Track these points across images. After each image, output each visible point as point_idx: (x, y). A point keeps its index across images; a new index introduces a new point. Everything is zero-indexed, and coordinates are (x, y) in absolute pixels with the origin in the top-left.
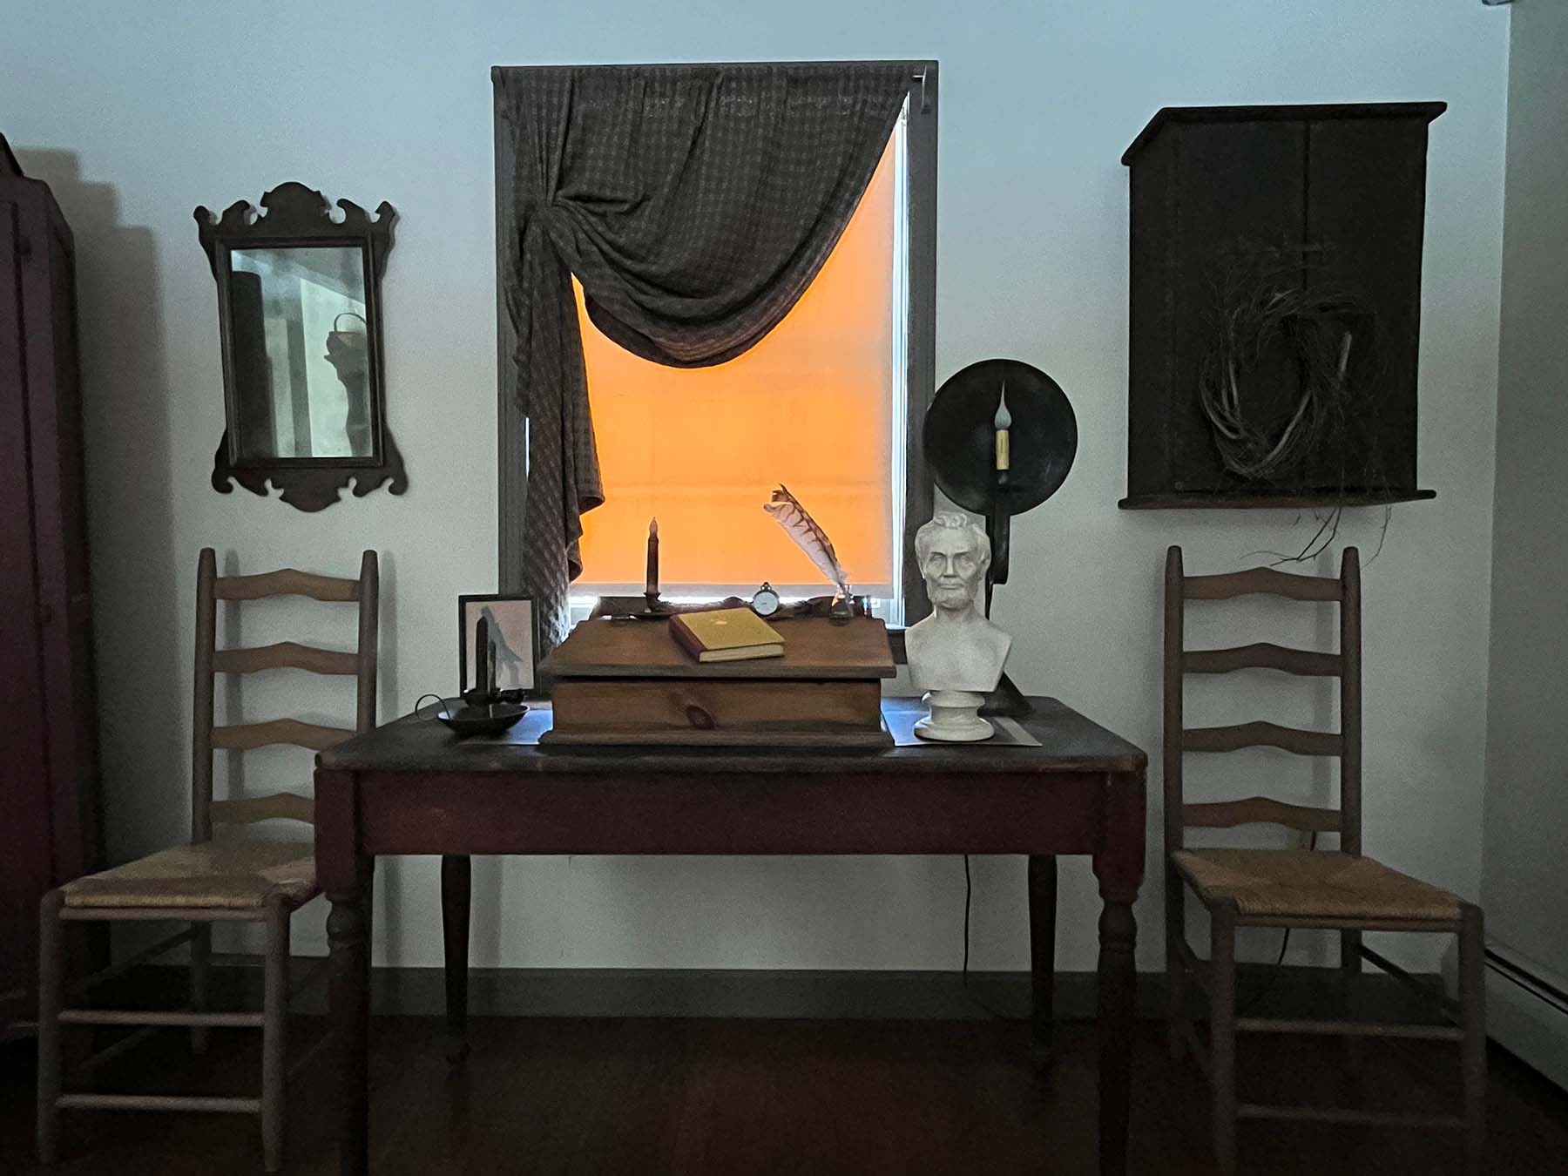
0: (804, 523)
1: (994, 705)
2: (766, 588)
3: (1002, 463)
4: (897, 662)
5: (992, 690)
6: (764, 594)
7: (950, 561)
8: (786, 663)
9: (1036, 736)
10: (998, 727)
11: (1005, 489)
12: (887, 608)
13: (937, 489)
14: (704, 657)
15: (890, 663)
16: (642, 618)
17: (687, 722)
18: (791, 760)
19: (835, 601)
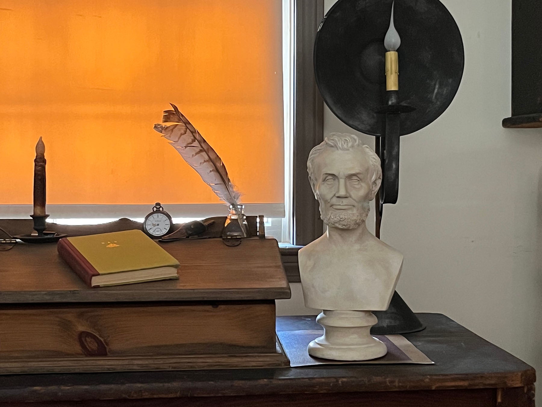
0: (196, 144)
1: (386, 323)
2: (158, 209)
3: (392, 84)
4: (290, 281)
5: (384, 308)
6: (155, 215)
7: (342, 181)
8: (180, 286)
9: (428, 354)
10: (390, 345)
11: (396, 110)
12: (277, 227)
13: (328, 111)
14: (96, 281)
15: (283, 284)
16: (29, 241)
17: (78, 348)
18: (189, 384)
19: (228, 221)
